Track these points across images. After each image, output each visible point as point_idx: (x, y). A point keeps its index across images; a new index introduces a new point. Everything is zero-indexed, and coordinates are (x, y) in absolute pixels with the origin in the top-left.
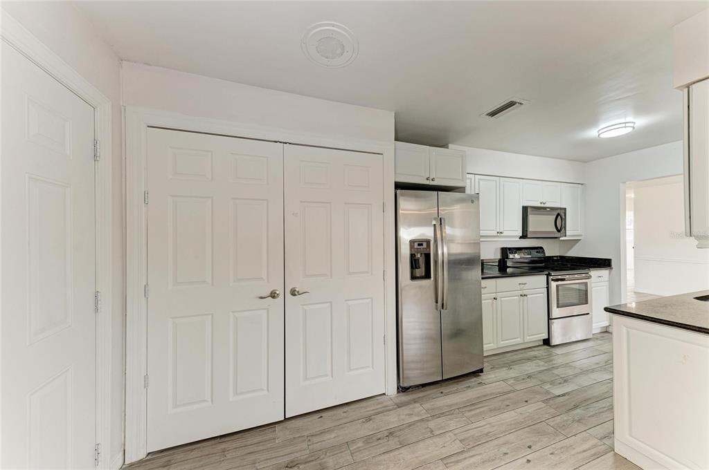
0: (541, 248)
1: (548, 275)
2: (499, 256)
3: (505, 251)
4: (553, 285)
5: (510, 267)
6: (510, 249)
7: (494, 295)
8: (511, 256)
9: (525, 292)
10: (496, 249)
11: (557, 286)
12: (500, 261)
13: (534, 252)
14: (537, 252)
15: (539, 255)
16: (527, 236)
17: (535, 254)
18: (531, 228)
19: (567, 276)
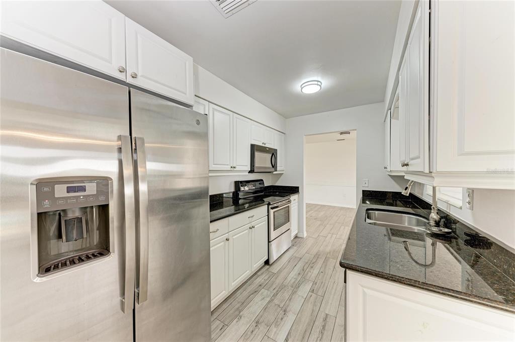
0: (262, 180)
1: (269, 204)
2: (233, 190)
3: (238, 184)
4: (272, 211)
5: (241, 199)
6: (241, 182)
7: (226, 236)
8: (242, 189)
9: (253, 224)
10: (231, 183)
11: (274, 212)
12: (234, 193)
13: (257, 183)
14: (260, 184)
15: (261, 186)
16: (254, 171)
17: (258, 185)
18: (256, 165)
19: (280, 203)
